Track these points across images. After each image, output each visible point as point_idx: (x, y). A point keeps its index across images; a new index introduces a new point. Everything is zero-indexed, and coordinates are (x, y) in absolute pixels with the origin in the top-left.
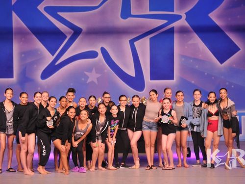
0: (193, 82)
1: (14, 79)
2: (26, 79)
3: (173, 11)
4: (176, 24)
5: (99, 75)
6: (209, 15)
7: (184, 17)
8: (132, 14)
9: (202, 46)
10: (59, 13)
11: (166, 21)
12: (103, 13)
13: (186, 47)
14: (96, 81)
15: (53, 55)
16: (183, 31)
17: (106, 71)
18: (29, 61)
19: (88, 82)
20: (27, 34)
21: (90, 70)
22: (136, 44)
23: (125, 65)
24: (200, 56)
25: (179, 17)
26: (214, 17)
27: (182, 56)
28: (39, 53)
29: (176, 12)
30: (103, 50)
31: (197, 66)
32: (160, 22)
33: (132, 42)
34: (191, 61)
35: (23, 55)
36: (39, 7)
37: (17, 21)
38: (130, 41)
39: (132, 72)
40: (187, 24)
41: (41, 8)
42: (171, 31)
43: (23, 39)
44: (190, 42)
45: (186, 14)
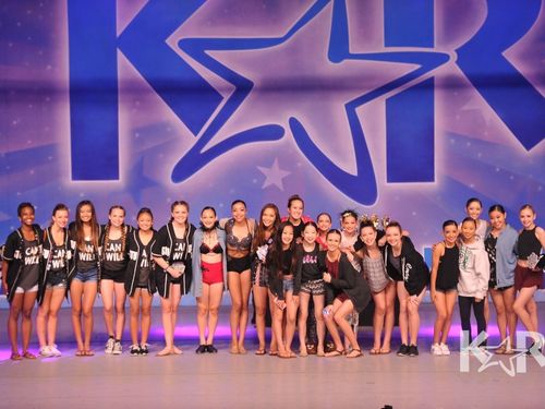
0: (472, 186)
1: (120, 182)
2: (142, 180)
3: (432, 46)
4: (438, 72)
5: (286, 174)
6: (503, 54)
7: (454, 57)
8: (351, 52)
9: (489, 114)
10: (207, 52)
11: (417, 67)
12: (294, 50)
13: (458, 117)
14: (280, 185)
15: (196, 135)
16: (451, 84)
17: (299, 164)
18: (150, 145)
19: (264, 187)
20: (145, 91)
21: (268, 164)
22: (360, 111)
23: (338, 152)
24: (486, 134)
25: (444, 58)
26: (514, 57)
27: (450, 135)
28: (169, 129)
29: (437, 49)
30: (294, 123)
31: (480, 155)
32: (407, 68)
33: (350, 108)
34: (469, 144)
35: (137, 135)
36: (168, 41)
37: (125, 68)
38: (346, 105)
39: (350, 167)
40: (459, 72)
41: (172, 41)
42: (429, 85)
43: (138, 103)
44: (466, 108)
45: (457, 51)
